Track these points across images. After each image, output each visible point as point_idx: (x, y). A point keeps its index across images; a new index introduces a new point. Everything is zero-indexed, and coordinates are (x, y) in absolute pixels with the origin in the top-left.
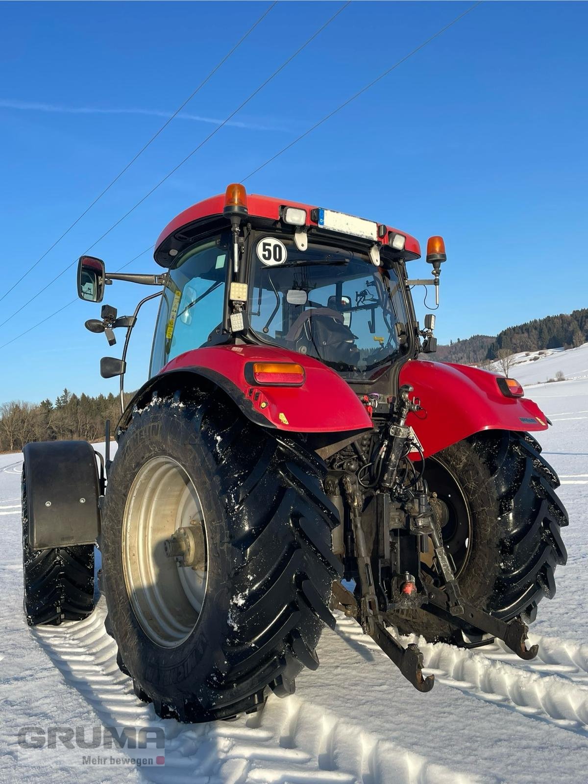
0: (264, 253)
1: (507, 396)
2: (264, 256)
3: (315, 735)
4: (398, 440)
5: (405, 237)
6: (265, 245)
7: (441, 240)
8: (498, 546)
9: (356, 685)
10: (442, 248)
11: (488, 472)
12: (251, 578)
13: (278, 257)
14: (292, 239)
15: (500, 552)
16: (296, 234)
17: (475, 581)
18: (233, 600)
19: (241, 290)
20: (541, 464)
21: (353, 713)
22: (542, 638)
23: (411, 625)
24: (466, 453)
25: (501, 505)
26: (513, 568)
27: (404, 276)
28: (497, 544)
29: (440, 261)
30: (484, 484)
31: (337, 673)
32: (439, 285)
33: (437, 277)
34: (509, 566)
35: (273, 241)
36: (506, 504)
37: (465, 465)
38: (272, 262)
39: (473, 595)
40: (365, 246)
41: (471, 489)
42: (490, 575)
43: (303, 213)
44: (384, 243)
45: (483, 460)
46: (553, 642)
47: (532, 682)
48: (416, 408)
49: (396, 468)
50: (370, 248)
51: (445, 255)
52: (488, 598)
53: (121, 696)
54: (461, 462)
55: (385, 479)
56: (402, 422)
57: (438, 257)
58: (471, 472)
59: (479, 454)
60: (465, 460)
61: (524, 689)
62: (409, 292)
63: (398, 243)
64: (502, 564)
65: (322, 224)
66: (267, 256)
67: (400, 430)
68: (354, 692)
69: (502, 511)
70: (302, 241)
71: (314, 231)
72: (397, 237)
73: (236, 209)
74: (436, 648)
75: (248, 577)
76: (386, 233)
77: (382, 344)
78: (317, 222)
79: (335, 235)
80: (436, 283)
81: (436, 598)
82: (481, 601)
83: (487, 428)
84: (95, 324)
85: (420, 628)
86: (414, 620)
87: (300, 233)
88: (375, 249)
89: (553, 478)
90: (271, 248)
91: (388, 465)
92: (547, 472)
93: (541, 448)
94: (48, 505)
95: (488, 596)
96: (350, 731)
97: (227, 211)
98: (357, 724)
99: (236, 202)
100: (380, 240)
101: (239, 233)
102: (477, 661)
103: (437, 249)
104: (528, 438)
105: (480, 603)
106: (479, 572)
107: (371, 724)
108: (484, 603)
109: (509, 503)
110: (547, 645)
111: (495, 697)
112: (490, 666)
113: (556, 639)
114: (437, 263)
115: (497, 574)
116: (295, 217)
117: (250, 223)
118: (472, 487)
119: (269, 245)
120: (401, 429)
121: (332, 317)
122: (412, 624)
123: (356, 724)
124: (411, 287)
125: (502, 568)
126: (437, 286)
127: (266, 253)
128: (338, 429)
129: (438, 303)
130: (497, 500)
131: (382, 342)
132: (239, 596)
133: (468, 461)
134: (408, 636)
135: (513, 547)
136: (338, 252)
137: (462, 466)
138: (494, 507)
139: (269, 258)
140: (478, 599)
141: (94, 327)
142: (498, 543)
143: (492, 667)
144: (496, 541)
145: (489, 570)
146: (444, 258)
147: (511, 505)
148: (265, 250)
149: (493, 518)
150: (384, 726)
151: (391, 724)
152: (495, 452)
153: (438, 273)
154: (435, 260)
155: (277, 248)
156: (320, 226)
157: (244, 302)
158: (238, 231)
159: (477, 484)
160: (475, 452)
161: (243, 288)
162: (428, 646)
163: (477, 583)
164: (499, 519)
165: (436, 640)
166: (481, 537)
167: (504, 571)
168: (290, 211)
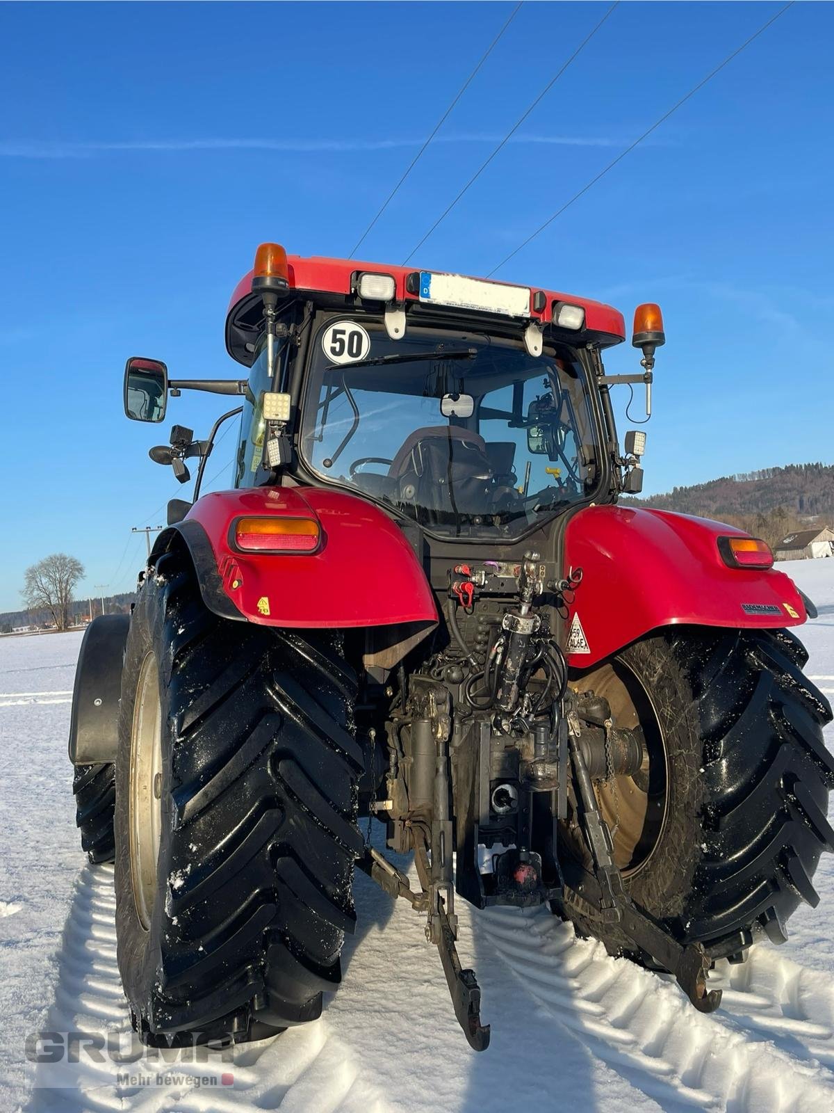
0: (334, 345)
1: (731, 567)
2: (333, 350)
3: (316, 1091)
4: (517, 639)
5: (584, 309)
6: (336, 332)
7: (655, 309)
8: (699, 815)
9: (432, 1015)
10: (658, 322)
11: (689, 691)
12: (195, 849)
13: (354, 351)
14: (382, 322)
15: (701, 825)
16: (386, 314)
17: (668, 867)
18: (170, 879)
19: (280, 404)
20: (794, 682)
21: (389, 1064)
22: (802, 970)
23: (588, 925)
24: (662, 658)
25: (705, 748)
26: (722, 854)
27: (597, 369)
28: (698, 813)
29: (653, 344)
30: (684, 711)
31: (420, 991)
32: (651, 382)
33: (649, 371)
34: (716, 851)
35: (349, 327)
36: (711, 748)
37: (661, 679)
38: (345, 359)
39: (665, 890)
40: (515, 327)
41: (667, 717)
42: (687, 860)
43: (389, 282)
44: (544, 319)
45: (685, 671)
46: (817, 978)
47: (730, 1046)
48: (560, 584)
49: (515, 682)
50: (524, 330)
51: (663, 334)
52: (685, 898)
53: (114, 986)
54: (655, 672)
55: (499, 697)
56: (524, 609)
57: (650, 338)
58: (667, 691)
59: (680, 662)
60: (660, 671)
61: (715, 1057)
62: (606, 394)
63: (571, 318)
64: (704, 846)
65: (427, 296)
66: (337, 350)
67: (518, 621)
68: (417, 1029)
69: (708, 756)
70: (396, 324)
71: (415, 307)
72: (566, 309)
73: (268, 282)
74: (616, 965)
75: (190, 847)
76: (545, 304)
77: (559, 480)
78: (417, 293)
79: (452, 312)
80: (647, 379)
81: (586, 891)
82: (676, 901)
83: (674, 621)
84: (161, 452)
85: (599, 931)
86: (591, 917)
87: (392, 312)
88: (534, 330)
89: (819, 707)
90: (346, 338)
91: (503, 676)
92: (807, 696)
93: (806, 653)
94: (97, 704)
95: (685, 894)
96: (366, 1093)
97: (255, 285)
98: (382, 1084)
99: (269, 271)
100: (536, 315)
101: (274, 318)
102: (663, 998)
103: (649, 326)
104: (783, 637)
105: (674, 904)
106: (673, 854)
107: (402, 1088)
108: (679, 906)
109: (715, 747)
110: (805, 984)
111: (658, 1064)
112: (680, 1009)
113: (823, 974)
114: (649, 348)
115: (698, 860)
116: (376, 288)
117: (310, 300)
118: (667, 714)
119: (343, 332)
120: (519, 619)
121: (459, 439)
122: (589, 922)
123: (379, 1084)
124: (609, 386)
125: (705, 851)
126: (649, 385)
127: (337, 345)
128: (357, 624)
129: (649, 413)
130: (700, 739)
131: (557, 476)
132: (179, 874)
133: (664, 672)
134: (587, 940)
135: (719, 819)
136: (464, 338)
137: (656, 679)
138: (694, 751)
139: (340, 353)
140: (671, 896)
141: (161, 456)
142: (699, 811)
143: (681, 1012)
144: (696, 805)
145: (687, 853)
146: (660, 339)
147: (717, 750)
148: (335, 340)
149: (694, 769)
150: (419, 1094)
151: (432, 1093)
152: (705, 660)
153: (649, 363)
154: (648, 343)
155: (356, 337)
156: (422, 300)
157: (285, 421)
158: (272, 314)
159: (674, 711)
160: (674, 658)
161: (283, 401)
162: (607, 961)
163: (670, 871)
164: (702, 770)
165: (619, 954)
166: (677, 798)
167: (710, 857)
168: (366, 279)
